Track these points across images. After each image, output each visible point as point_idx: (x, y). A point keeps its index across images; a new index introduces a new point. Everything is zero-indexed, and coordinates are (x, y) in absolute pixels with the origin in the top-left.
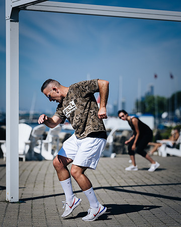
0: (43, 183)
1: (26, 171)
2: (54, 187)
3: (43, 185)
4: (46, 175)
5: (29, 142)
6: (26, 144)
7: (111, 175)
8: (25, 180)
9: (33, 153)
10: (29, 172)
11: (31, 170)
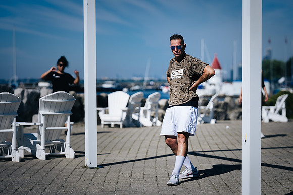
0: (129, 149)
1: (117, 138)
2: (138, 153)
3: (128, 151)
4: (135, 141)
5: (127, 109)
6: (123, 111)
7: (199, 141)
8: (112, 147)
9: (131, 121)
10: (120, 138)
11: (122, 136)
